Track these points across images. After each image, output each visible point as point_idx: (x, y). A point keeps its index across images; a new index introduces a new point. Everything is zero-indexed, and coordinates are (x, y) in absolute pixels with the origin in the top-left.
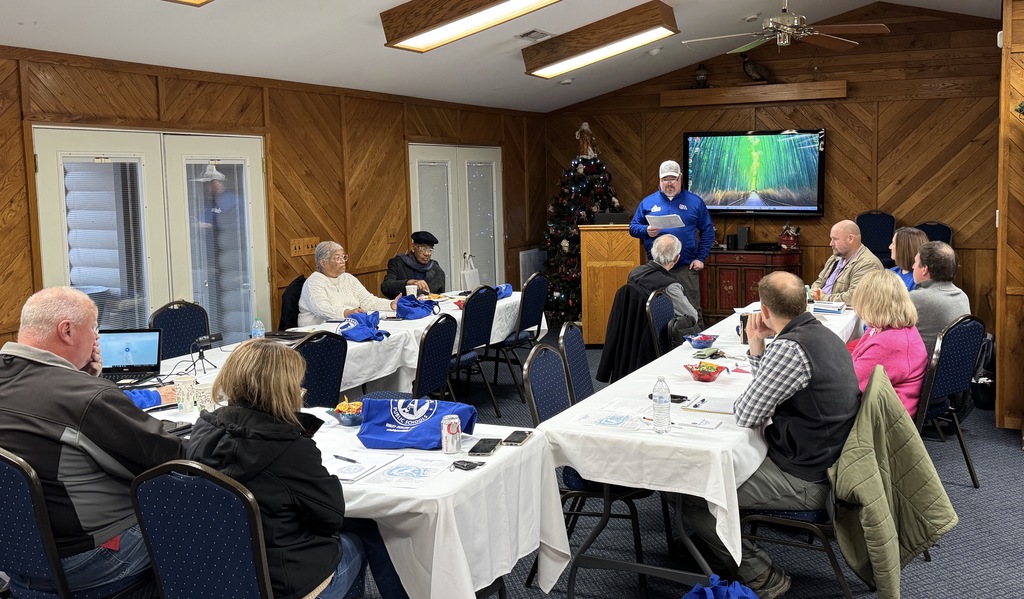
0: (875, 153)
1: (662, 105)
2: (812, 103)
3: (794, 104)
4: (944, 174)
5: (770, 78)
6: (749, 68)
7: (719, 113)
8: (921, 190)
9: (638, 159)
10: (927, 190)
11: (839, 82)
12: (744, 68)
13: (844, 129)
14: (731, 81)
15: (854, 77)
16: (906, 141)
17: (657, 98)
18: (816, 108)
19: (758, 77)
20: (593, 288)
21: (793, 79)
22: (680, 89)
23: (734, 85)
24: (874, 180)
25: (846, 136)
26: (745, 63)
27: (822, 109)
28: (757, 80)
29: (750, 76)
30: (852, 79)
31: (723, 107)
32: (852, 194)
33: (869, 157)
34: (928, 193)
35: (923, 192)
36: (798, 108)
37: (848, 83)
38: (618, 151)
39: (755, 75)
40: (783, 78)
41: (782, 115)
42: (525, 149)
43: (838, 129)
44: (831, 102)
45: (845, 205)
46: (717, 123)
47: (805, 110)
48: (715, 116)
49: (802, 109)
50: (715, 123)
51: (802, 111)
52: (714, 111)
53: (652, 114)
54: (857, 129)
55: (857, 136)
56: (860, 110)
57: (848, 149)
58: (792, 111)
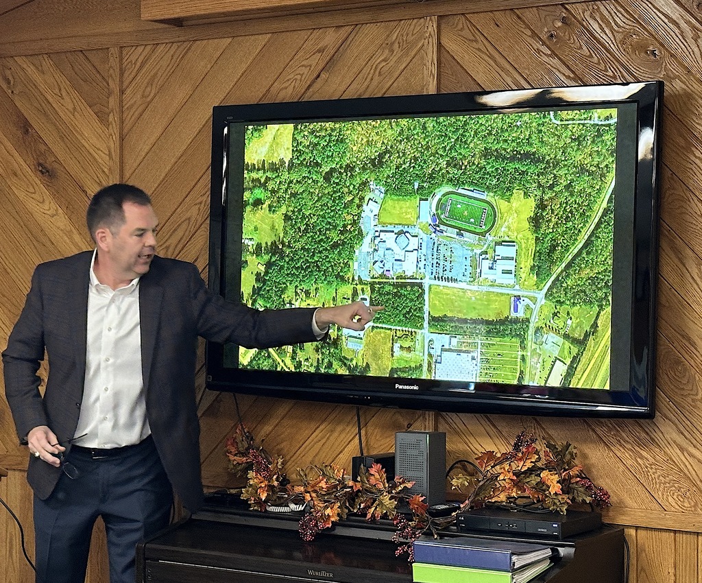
7: (331, 38)
18: (641, 8)
31: (341, 19)
36: (577, 9)
46: (323, 75)
47: (603, 17)
48: (319, 51)
49: (591, 16)
50: (318, 76)
51: (592, 22)
52: (317, 33)
53: (140, 49)
58: (559, 23)
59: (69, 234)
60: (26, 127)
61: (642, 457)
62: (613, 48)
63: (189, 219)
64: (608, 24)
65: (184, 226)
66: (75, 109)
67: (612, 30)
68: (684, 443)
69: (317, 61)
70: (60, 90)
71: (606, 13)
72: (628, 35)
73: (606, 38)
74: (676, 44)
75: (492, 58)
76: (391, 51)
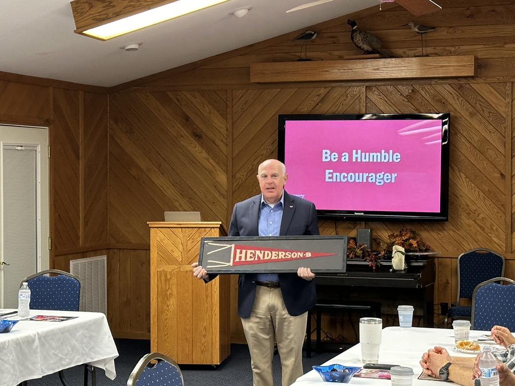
0: (509, 146)
1: (252, 81)
2: (433, 82)
3: (412, 82)
5: (384, 51)
6: (358, 38)
7: (322, 91)
9: (223, 147)
11: (466, 58)
12: (352, 38)
13: (472, 115)
14: (336, 53)
15: (483, 51)
17: (246, 72)
18: (439, 88)
19: (370, 49)
20: (164, 296)
21: (412, 53)
22: (274, 61)
23: (341, 58)
24: (508, 177)
25: (474, 122)
26: (354, 31)
27: (445, 90)
28: (368, 52)
29: (360, 47)
30: (480, 55)
31: (327, 85)
32: (481, 194)
33: (502, 150)
36: (417, 87)
37: (476, 59)
38: (198, 136)
39: (366, 47)
40: (399, 51)
41: (398, 95)
42: (81, 131)
43: (465, 114)
44: (456, 81)
45: (473, 208)
46: (319, 104)
47: (426, 90)
48: (318, 95)
49: (422, 90)
50: (317, 104)
51: (422, 91)
52: (317, 89)
53: (240, 91)
54: (487, 115)
55: (487, 124)
56: (491, 93)
57: (476, 139)
58: (410, 91)
59: (208, 160)
60: (187, 119)
61: (440, 234)
62: (430, 100)
64: (428, 93)
65: (261, 156)
66: (210, 112)
67: (429, 94)
68: (454, 229)
69: (317, 99)
70: (203, 104)
71: (427, 89)
72: (434, 96)
73: (427, 97)
74: (450, 100)
75: (386, 101)
76: (347, 97)
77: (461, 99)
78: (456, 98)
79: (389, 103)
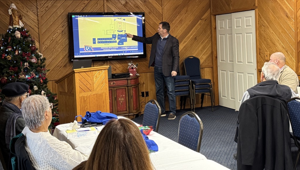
4: (191, 34)
8: (183, 42)
10: (185, 42)
13: (150, 13)
16: (176, 19)
25: (151, 16)
27: (139, 2)
34: (185, 44)
35: (184, 43)
36: (128, 1)
41: (120, 4)
46: (85, 8)
47: (131, 3)
48: (84, 4)
54: (155, 13)
55: (155, 16)
56: (156, 4)
57: (152, 23)
58: (125, 3)
62: (133, 7)
63: (58, 32)
65: (57, 33)
70: (23, 7)
72: (135, 5)
73: (132, 5)
74: (141, 7)
75: (115, 7)
76: (98, 5)
77: (145, 6)
78: (143, 6)
79: (117, 8)
